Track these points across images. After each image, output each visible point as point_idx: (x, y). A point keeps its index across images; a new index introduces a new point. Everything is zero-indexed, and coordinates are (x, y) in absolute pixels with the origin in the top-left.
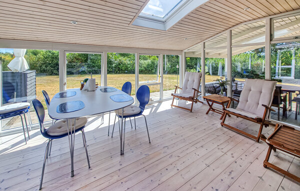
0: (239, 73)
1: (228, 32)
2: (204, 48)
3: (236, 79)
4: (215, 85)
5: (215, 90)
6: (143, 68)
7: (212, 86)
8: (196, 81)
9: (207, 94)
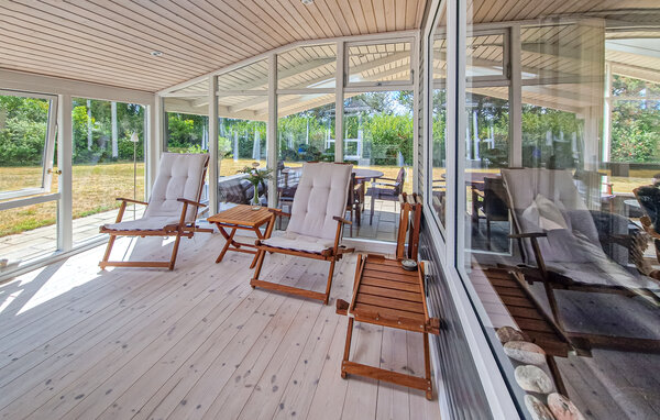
0: (291, 152)
1: (269, 56)
2: (216, 89)
3: (286, 164)
4: (243, 182)
5: (244, 193)
6: (25, 147)
7: (236, 183)
8: (193, 177)
9: (224, 207)
